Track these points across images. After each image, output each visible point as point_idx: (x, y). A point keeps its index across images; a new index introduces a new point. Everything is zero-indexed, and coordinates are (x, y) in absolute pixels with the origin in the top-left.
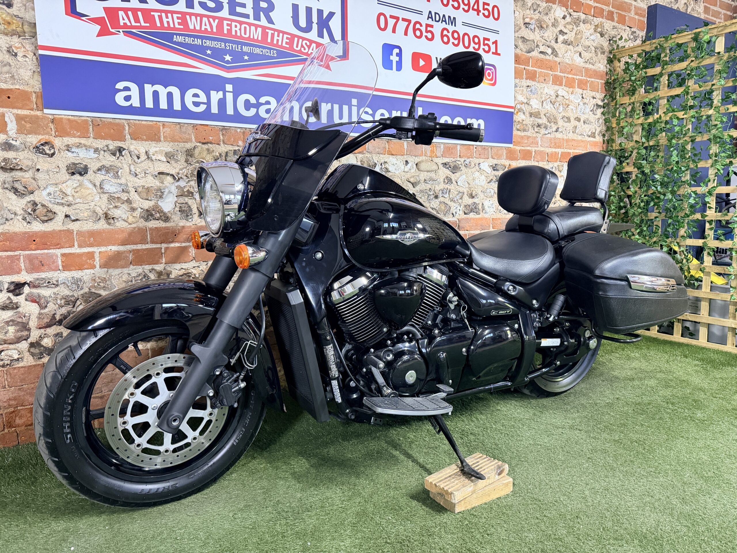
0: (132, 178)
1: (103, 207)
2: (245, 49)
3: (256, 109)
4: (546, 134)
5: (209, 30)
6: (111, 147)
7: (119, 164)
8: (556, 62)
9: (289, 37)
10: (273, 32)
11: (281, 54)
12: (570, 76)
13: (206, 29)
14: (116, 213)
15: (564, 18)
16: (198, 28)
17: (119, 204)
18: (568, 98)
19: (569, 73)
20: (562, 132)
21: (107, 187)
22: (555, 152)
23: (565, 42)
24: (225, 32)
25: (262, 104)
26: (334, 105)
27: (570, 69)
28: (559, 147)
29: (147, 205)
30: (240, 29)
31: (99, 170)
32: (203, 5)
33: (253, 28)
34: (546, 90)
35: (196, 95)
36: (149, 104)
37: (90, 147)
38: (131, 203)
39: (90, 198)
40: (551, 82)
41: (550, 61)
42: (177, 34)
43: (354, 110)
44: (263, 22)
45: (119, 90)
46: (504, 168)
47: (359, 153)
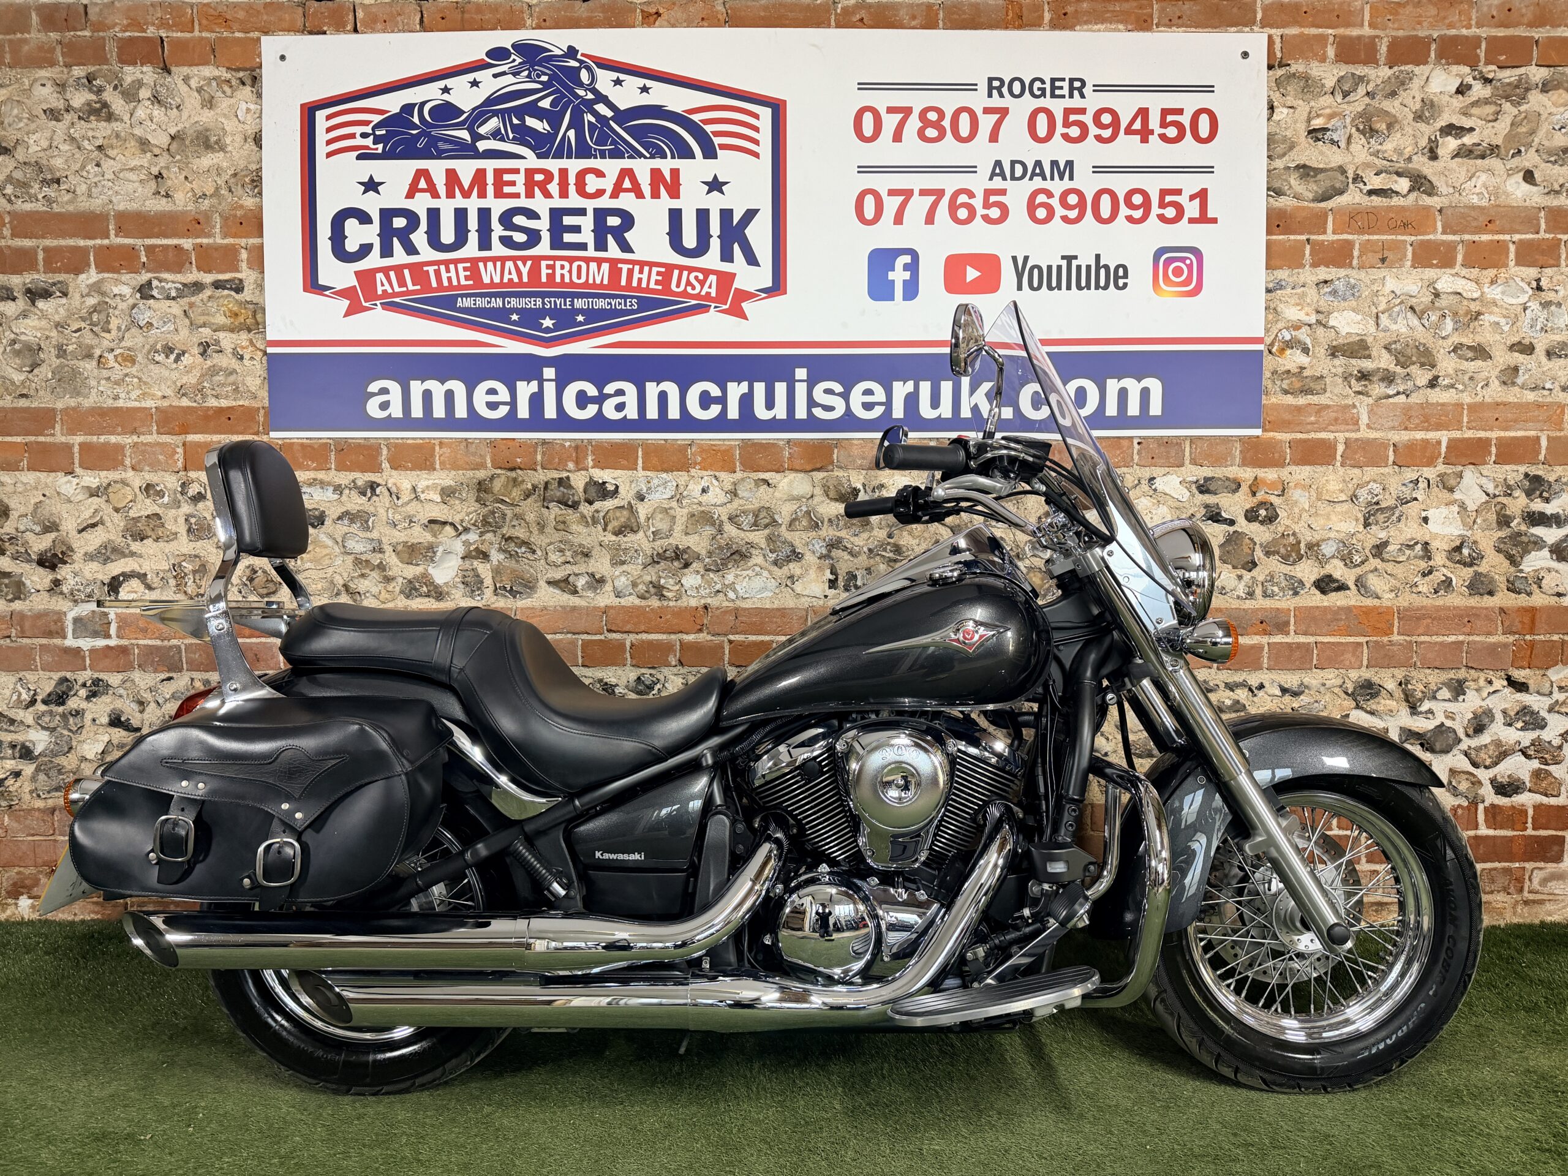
0: (388, 530)
1: (345, 575)
2: (579, 303)
4: (1390, 397)
5: (516, 280)
6: (360, 483)
7: (372, 509)
8: (1427, 208)
9: (663, 269)
10: (631, 266)
11: (645, 304)
12: (1485, 238)
13: (511, 280)
14: (363, 585)
15: (1462, 90)
16: (497, 280)
17: (367, 571)
18: (1476, 295)
19: (1478, 230)
20: (1452, 386)
21: (351, 544)
22: (1426, 442)
23: (1464, 153)
24: (544, 279)
25: (609, 396)
26: (755, 384)
27: (1483, 220)
28: (1438, 427)
29: (411, 571)
30: (570, 272)
31: (339, 518)
33: (593, 266)
34: (1391, 284)
35: (492, 391)
36: (417, 412)
37: (329, 484)
38: (384, 570)
39: (327, 561)
40: (1409, 263)
41: (1403, 208)
43: (801, 388)
44: (613, 250)
45: (374, 395)
46: (1234, 486)
47: (818, 470)
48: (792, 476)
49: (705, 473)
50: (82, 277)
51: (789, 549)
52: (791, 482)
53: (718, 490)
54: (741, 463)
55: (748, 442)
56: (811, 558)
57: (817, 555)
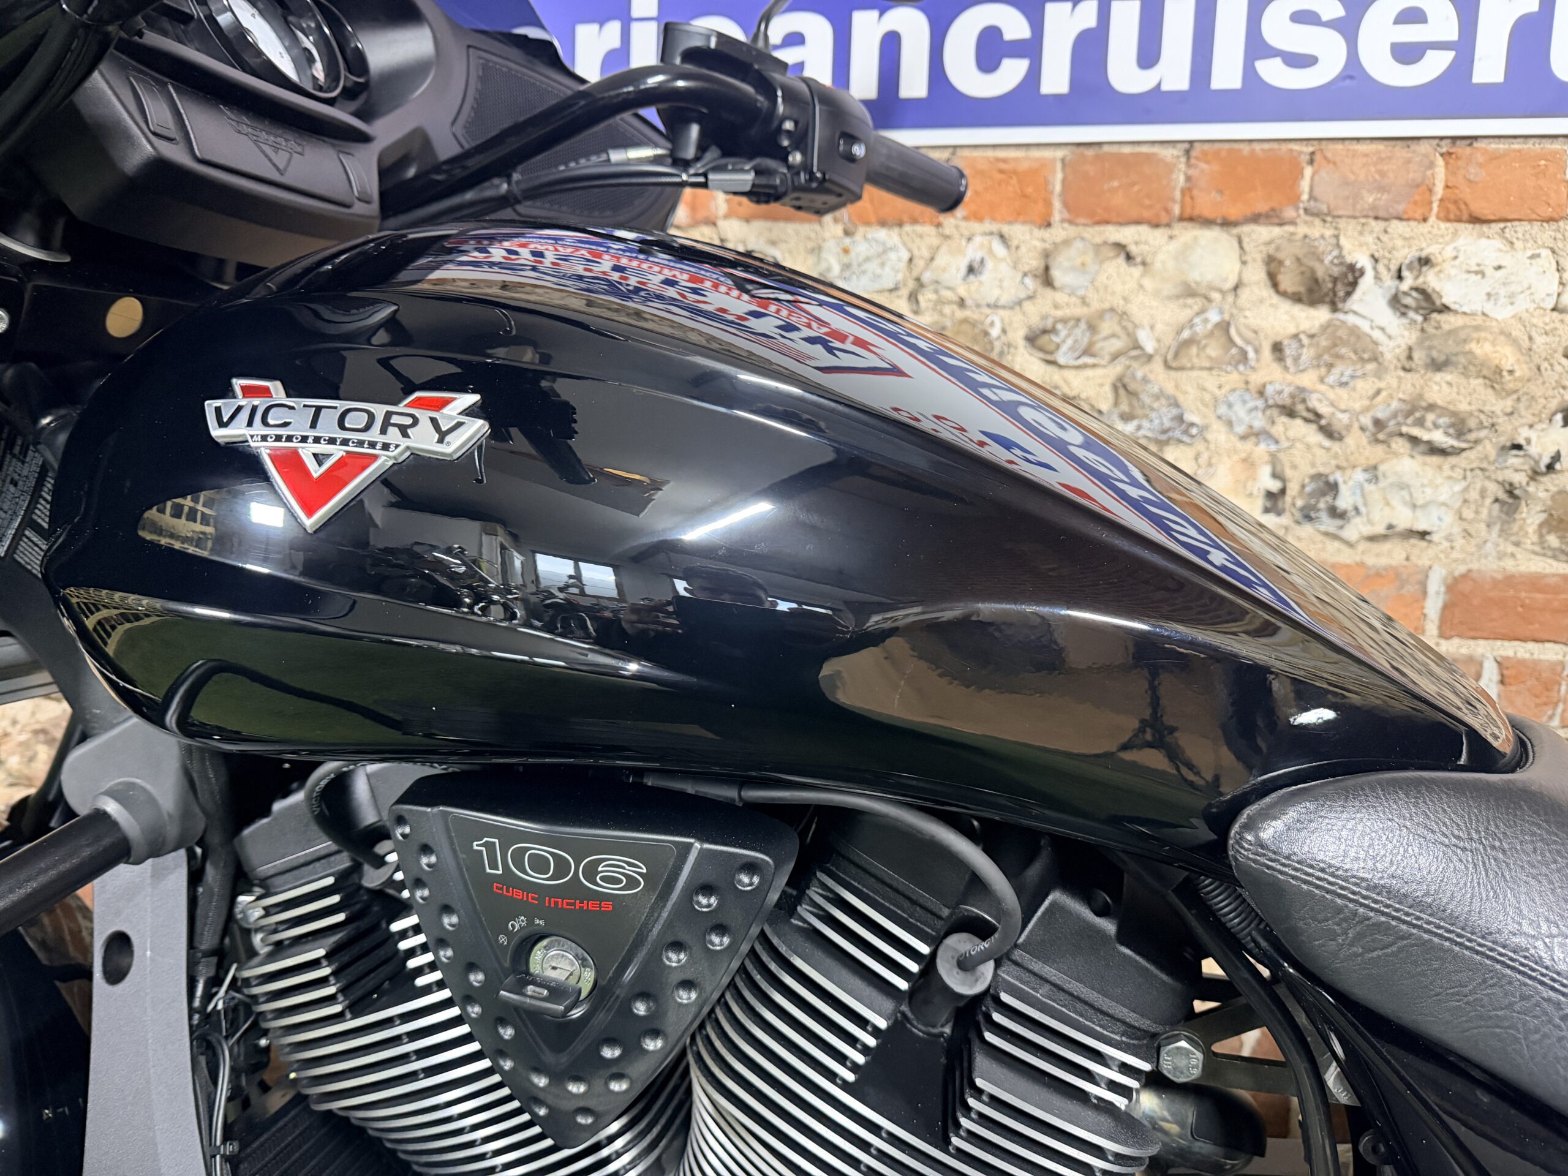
43: (1232, 10)
47: (1256, 219)
48: (1187, 234)
49: (976, 227)
51: (1164, 416)
52: (1183, 254)
53: (1005, 269)
54: (1066, 204)
55: (1090, 152)
56: (1219, 435)
57: (1241, 429)
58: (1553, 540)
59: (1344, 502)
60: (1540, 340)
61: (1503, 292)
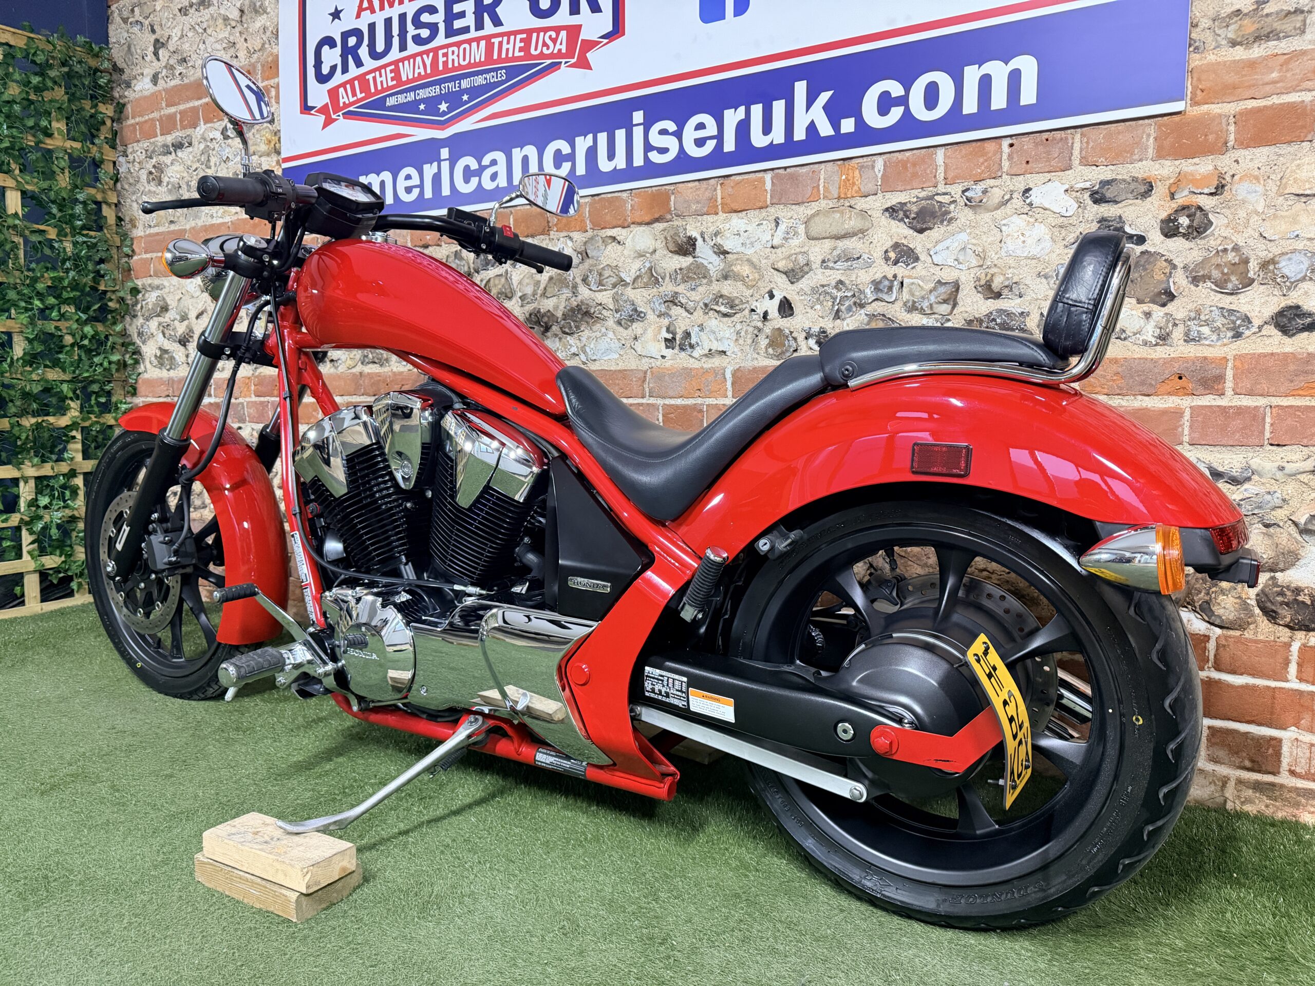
2: (465, 84)
3: (477, 178)
5: (423, 73)
9: (524, 36)
10: (500, 39)
11: (512, 72)
13: (419, 73)
16: (411, 77)
24: (441, 68)
25: (486, 167)
26: (599, 135)
30: (458, 56)
32: (418, 40)
33: (474, 45)
35: (408, 177)
42: (389, 96)
43: (638, 132)
44: (489, 28)
46: (1143, 189)
47: (657, 220)
48: (635, 230)
49: (561, 234)
50: (198, 128)
51: (629, 308)
52: (635, 238)
54: (590, 221)
55: (596, 198)
56: (651, 317)
57: (657, 313)
58: (770, 351)
59: (693, 341)
60: (763, 261)
61: (748, 242)
